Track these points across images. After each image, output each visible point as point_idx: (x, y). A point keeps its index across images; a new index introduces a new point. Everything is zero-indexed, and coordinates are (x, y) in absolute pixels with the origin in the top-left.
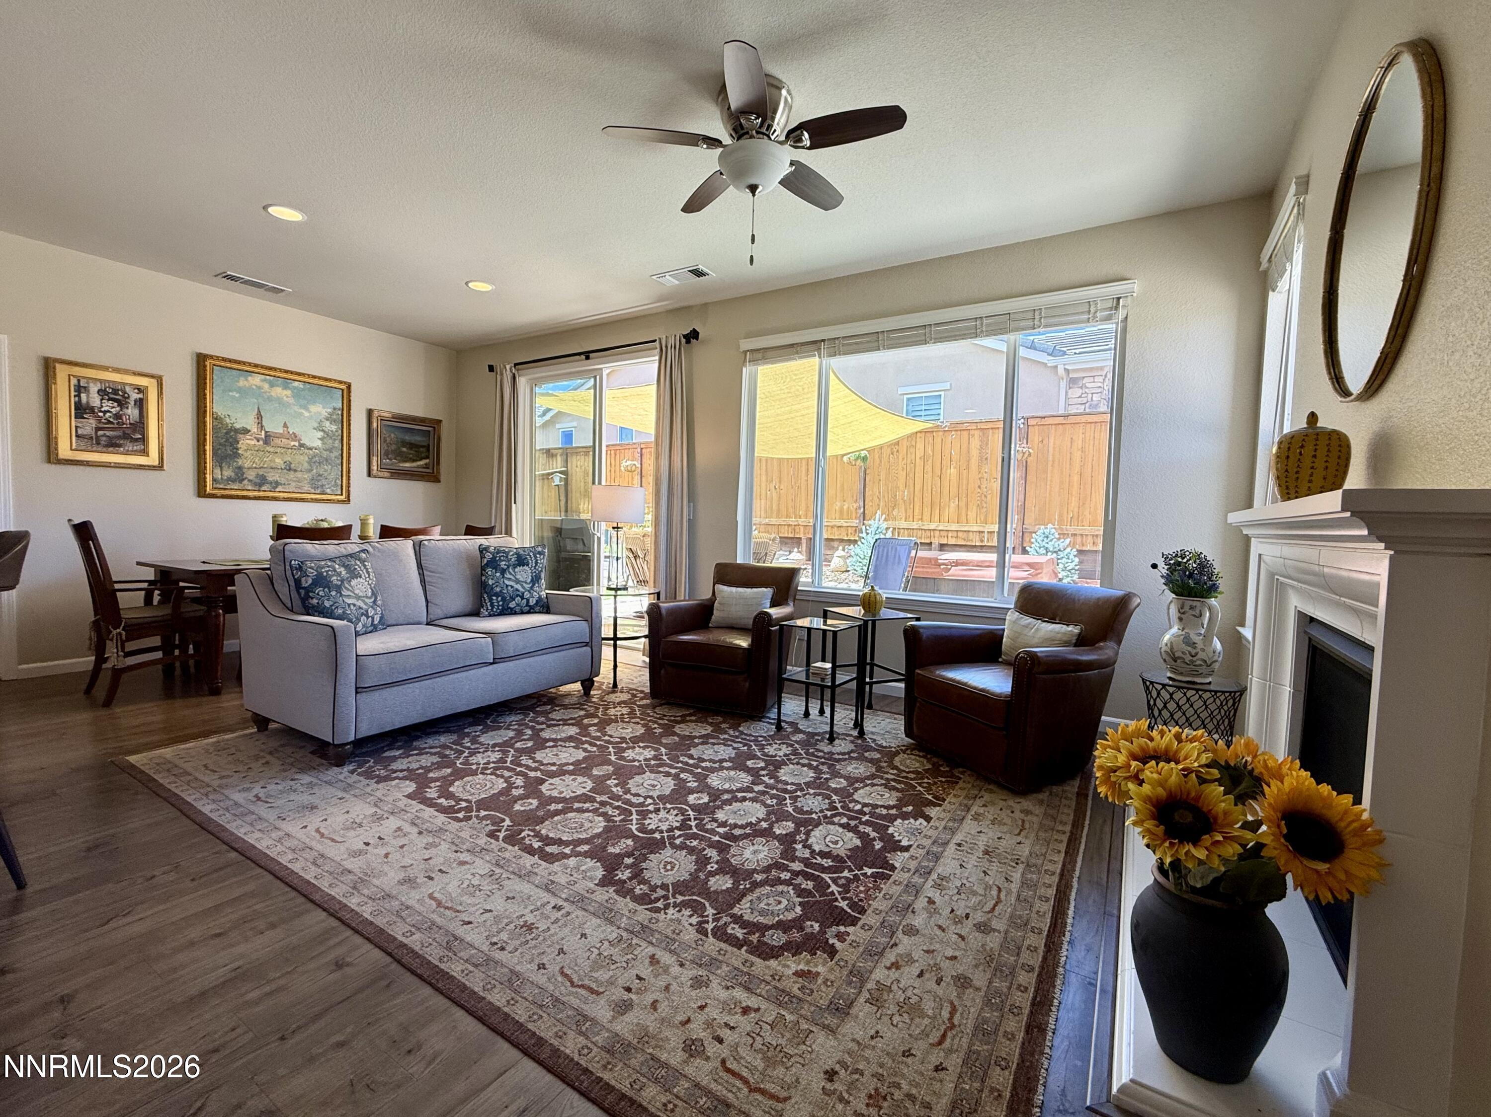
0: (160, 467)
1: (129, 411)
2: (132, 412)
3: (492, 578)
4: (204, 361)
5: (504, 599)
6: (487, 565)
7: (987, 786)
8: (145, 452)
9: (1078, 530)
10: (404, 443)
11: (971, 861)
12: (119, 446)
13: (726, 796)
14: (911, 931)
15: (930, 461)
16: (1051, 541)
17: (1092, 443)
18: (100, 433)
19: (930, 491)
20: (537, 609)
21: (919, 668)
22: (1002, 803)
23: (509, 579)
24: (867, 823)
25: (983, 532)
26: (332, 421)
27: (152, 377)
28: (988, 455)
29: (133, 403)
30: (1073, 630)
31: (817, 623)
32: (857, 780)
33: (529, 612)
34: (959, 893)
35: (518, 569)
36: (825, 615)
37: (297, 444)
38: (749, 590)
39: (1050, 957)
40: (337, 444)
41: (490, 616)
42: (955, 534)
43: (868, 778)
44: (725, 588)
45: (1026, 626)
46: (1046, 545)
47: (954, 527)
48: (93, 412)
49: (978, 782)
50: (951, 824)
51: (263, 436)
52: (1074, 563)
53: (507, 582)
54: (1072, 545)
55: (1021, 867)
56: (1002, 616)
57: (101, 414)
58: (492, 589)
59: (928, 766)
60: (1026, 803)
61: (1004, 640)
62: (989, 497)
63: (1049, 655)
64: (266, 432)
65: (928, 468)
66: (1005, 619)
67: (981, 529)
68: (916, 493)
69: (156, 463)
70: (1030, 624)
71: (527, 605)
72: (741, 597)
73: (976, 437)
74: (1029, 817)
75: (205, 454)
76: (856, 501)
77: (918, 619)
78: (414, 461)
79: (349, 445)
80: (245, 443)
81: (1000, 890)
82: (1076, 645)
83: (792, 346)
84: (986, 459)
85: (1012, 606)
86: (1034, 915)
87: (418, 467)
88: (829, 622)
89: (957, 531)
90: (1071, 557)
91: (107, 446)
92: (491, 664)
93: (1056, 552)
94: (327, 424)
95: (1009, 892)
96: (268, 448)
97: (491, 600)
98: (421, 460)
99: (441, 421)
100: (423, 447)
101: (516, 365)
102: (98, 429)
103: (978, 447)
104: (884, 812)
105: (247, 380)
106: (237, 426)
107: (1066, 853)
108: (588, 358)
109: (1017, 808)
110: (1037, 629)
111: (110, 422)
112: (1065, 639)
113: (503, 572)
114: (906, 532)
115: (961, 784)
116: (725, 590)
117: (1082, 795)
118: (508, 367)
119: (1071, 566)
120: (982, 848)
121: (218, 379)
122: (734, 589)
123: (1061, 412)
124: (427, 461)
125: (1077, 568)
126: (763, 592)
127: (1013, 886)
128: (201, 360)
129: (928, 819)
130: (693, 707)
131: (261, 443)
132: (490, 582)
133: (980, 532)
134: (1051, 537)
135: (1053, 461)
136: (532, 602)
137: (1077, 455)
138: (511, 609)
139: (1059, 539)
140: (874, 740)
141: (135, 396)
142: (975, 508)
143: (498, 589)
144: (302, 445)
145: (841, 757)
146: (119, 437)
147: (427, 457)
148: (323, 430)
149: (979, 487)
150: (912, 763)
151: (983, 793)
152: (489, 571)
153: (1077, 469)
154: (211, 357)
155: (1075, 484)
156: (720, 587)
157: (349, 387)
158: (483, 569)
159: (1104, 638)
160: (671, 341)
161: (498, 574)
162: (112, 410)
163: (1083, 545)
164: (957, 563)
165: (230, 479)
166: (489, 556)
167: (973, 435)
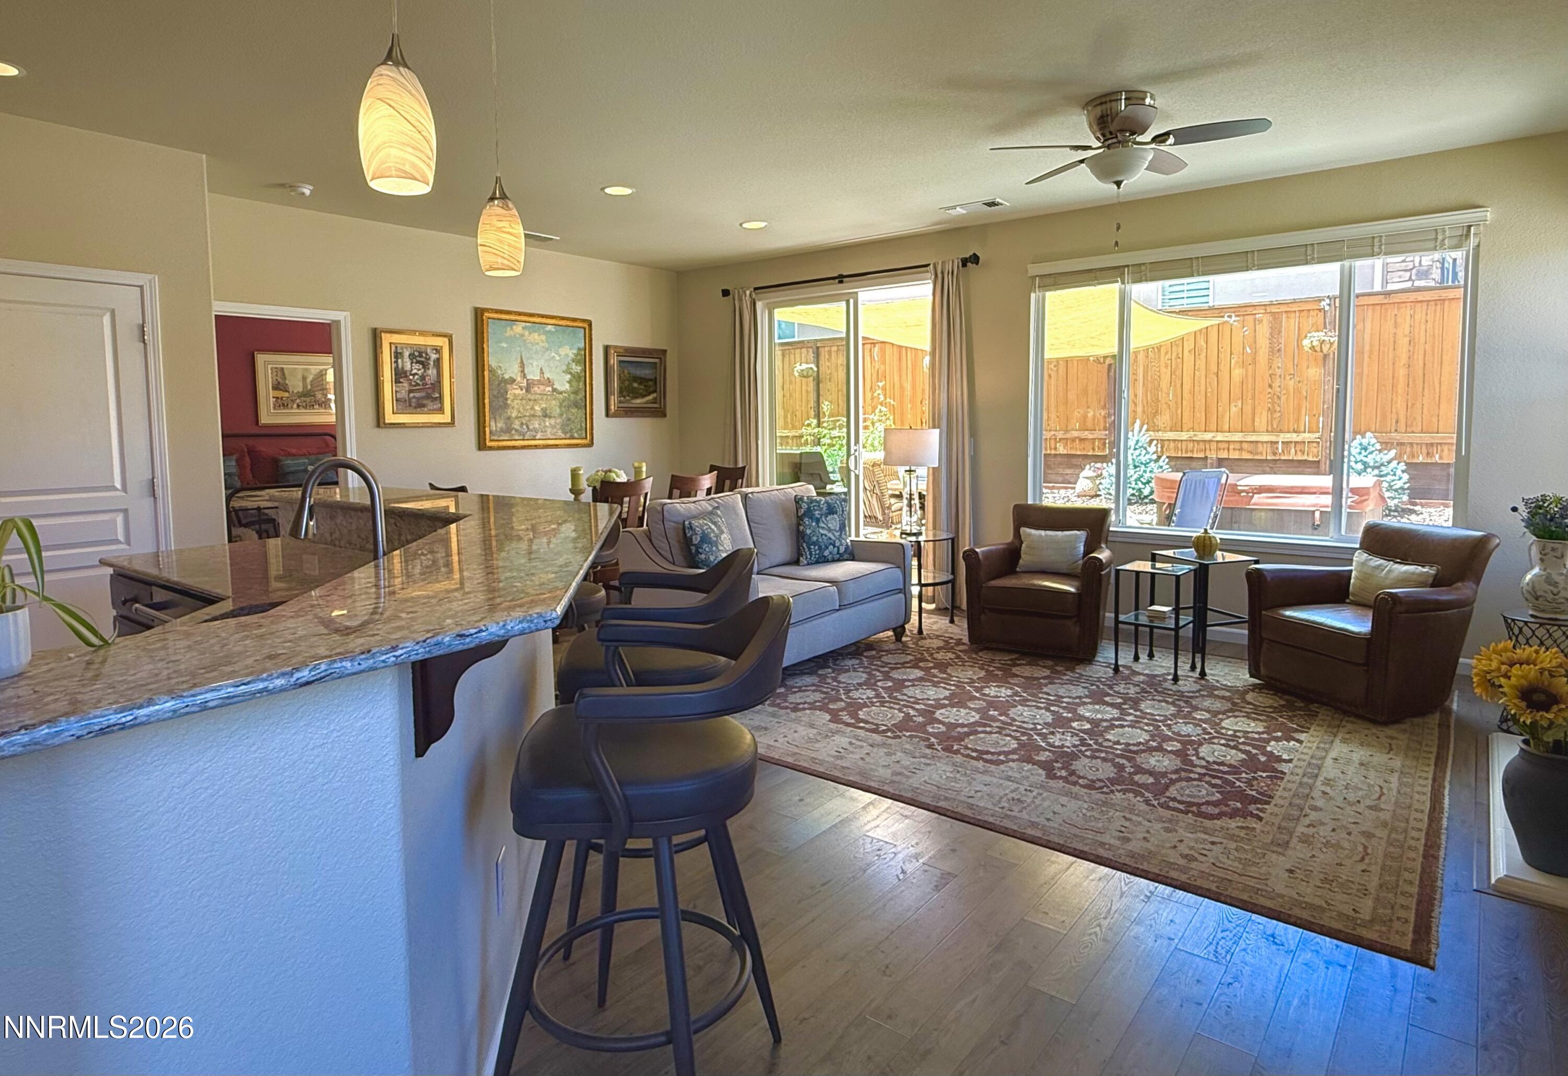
0: (452, 423)
1: (430, 372)
2: (432, 372)
3: (809, 528)
4: (482, 315)
5: (820, 548)
6: (804, 515)
7: (1347, 718)
8: (441, 410)
9: (1406, 438)
10: (635, 379)
11: (1351, 770)
12: (424, 406)
13: (1105, 724)
14: (1315, 809)
15: (1204, 354)
16: (1371, 453)
17: (1423, 327)
18: (412, 395)
19: (1203, 393)
20: (846, 556)
21: (1266, 609)
22: (1366, 732)
23: (823, 528)
24: (1243, 743)
25: (1277, 442)
26: (577, 362)
27: (445, 336)
28: (1282, 346)
29: (432, 363)
30: (1427, 570)
31: (1144, 566)
32: (1219, 713)
33: (839, 560)
34: (1346, 788)
35: (829, 517)
36: (1154, 558)
37: (550, 389)
38: (1059, 533)
39: (1434, 825)
40: (581, 385)
41: (808, 564)
42: (1238, 446)
43: (1228, 711)
44: (1033, 532)
45: (1377, 567)
46: (1365, 459)
47: (1238, 437)
48: (406, 376)
49: (1336, 716)
50: (1322, 745)
51: (525, 385)
52: (1403, 481)
53: (822, 531)
54: (1399, 458)
55: (1396, 775)
56: (1349, 557)
57: (411, 377)
58: (810, 538)
59: (1282, 703)
60: (1391, 731)
61: (1352, 581)
62: (1283, 398)
63: (1408, 595)
64: (528, 380)
65: (1201, 363)
66: (1352, 560)
67: (1274, 439)
68: (1185, 395)
69: (449, 421)
70: (1380, 565)
71: (838, 553)
72: (1054, 541)
73: (1265, 322)
74: (1395, 741)
75: (484, 407)
76: (1104, 407)
77: (1257, 562)
78: (643, 396)
79: (591, 385)
80: (514, 392)
81: (1381, 788)
82: (1432, 586)
83: (1090, 271)
84: (1279, 350)
85: (1358, 546)
86: (1415, 802)
87: (647, 403)
88: (1158, 565)
89: (1241, 442)
90: (1399, 472)
91: (415, 408)
92: (838, 610)
93: (1378, 467)
94: (574, 365)
95: (1390, 789)
96: (529, 396)
97: (809, 549)
98: (649, 394)
99: (665, 351)
100: (650, 380)
101: (756, 289)
102: (410, 391)
103: (1268, 335)
104: (1257, 736)
105: (512, 329)
106: (507, 377)
107: (1436, 765)
108: (841, 282)
109: (1381, 734)
110: (1390, 571)
111: (417, 384)
112: (1421, 579)
113: (818, 521)
114: (1172, 444)
115: (1320, 716)
116: (1031, 533)
117: (1444, 726)
118: (748, 292)
119: (1399, 484)
120: (1357, 761)
121: (492, 330)
122: (1043, 533)
123: (1377, 288)
124: (655, 395)
125: (1406, 486)
126: (1076, 535)
127: (1392, 785)
128: (479, 314)
129: (1300, 742)
130: (1016, 652)
131: (524, 391)
132: (808, 532)
133: (1272, 442)
134: (1371, 449)
135: (1371, 352)
136: (842, 549)
137: (1403, 342)
138: (825, 557)
139: (1380, 451)
140: (1218, 681)
141: (434, 356)
142: (1265, 413)
143: (815, 539)
144: (554, 390)
145: (1191, 694)
146: (423, 398)
147: (655, 391)
148: (570, 373)
149: (1270, 386)
150: (1264, 700)
151: (1344, 723)
152: (806, 520)
153: (1404, 359)
154: (487, 310)
155: (1401, 379)
156: (1025, 531)
157: (590, 324)
158: (800, 519)
159: (1461, 578)
160: (949, 267)
161: (814, 524)
162: (419, 372)
163: (1413, 457)
164: (1261, 490)
165: (502, 430)
166: (805, 506)
167: (1261, 321)
